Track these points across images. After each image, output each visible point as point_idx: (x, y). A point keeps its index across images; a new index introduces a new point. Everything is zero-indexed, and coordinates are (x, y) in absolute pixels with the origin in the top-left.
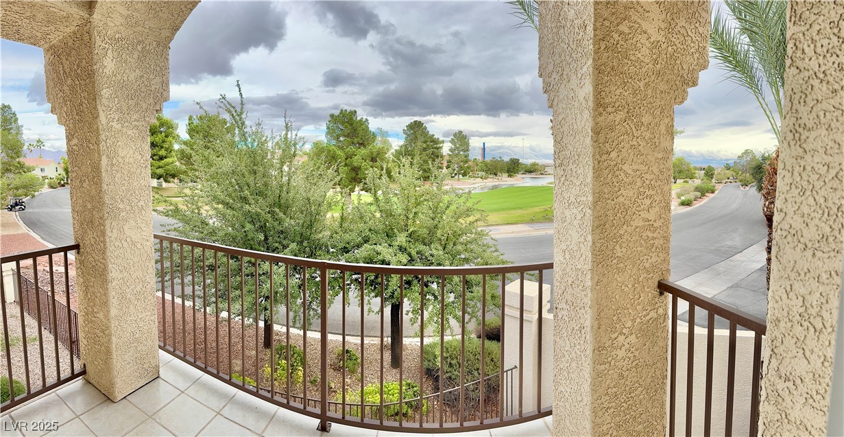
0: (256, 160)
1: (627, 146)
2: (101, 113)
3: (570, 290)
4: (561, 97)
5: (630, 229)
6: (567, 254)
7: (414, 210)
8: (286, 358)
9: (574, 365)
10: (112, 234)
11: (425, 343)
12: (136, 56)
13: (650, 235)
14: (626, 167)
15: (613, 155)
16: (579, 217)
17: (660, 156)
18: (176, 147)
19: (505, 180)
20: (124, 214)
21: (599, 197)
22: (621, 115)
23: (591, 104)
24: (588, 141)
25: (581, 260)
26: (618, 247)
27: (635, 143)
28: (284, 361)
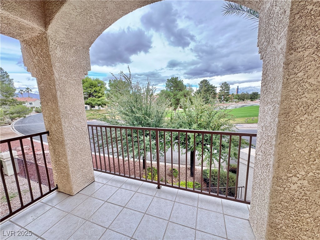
2: (55, 73)
3: (264, 146)
4: (268, 52)
6: (264, 128)
7: (200, 115)
8: (151, 172)
11: (203, 169)
12: (73, 51)
16: (272, 109)
18: (105, 92)
19: (249, 103)
25: (271, 131)
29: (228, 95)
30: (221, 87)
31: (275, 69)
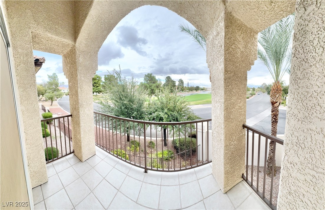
0: (124, 88)
1: (234, 84)
2: (78, 75)
3: (217, 128)
4: (214, 69)
5: (235, 109)
6: (216, 117)
7: (169, 102)
8: (134, 144)
9: (218, 150)
10: (81, 113)
12: (88, 57)
13: (240, 111)
14: (233, 90)
15: (230, 87)
16: (220, 106)
17: (243, 86)
18: (101, 84)
19: (195, 92)
20: (85, 106)
21: (226, 100)
22: (232, 74)
23: (223, 71)
24: (223, 82)
25: (221, 119)
26: (231, 115)
27: (236, 83)
28: (133, 145)
29: (183, 87)
30: (179, 82)
31: (219, 81)
